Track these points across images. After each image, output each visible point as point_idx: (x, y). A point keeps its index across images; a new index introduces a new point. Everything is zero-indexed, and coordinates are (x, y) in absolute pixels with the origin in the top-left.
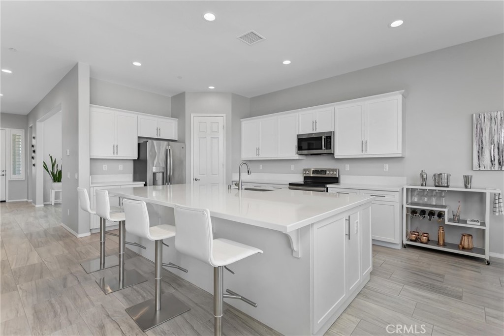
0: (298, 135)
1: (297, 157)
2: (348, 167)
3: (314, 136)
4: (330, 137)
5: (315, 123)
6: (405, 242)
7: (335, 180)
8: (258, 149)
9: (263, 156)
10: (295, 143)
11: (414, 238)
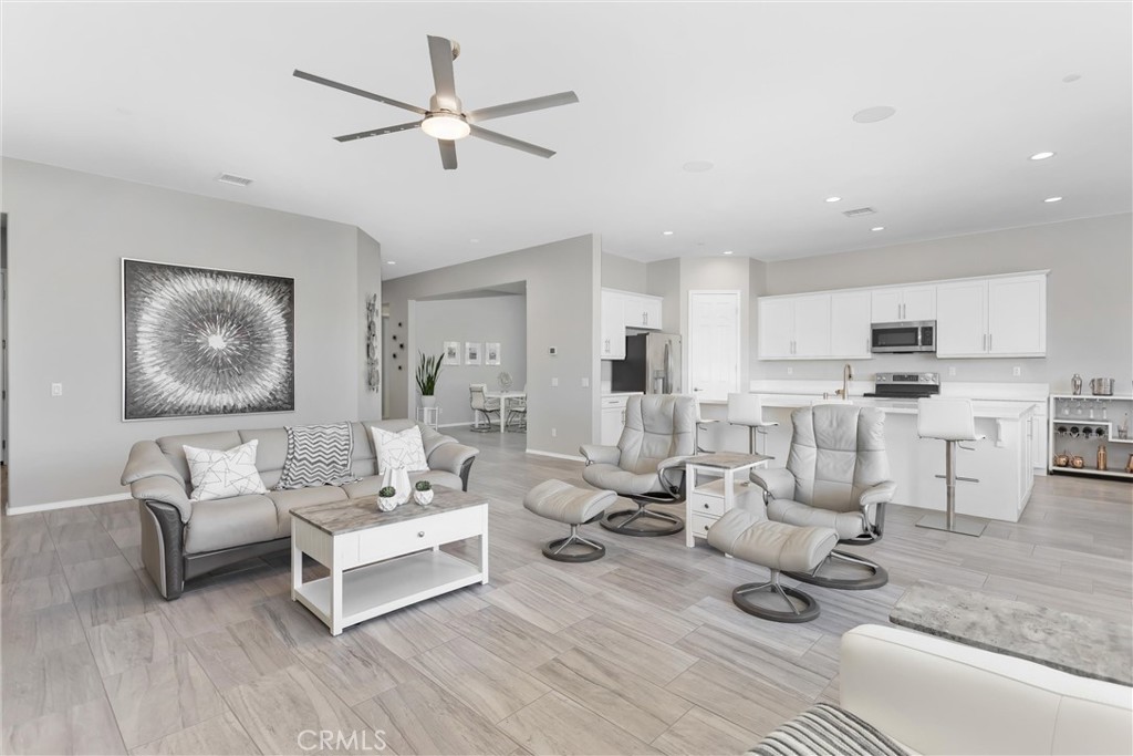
0: (872, 325)
1: (869, 356)
2: (953, 370)
3: (902, 326)
4: (931, 328)
5: (902, 308)
6: (1052, 468)
7: (935, 389)
8: (793, 344)
9: (800, 355)
10: (868, 335)
11: (1063, 461)
